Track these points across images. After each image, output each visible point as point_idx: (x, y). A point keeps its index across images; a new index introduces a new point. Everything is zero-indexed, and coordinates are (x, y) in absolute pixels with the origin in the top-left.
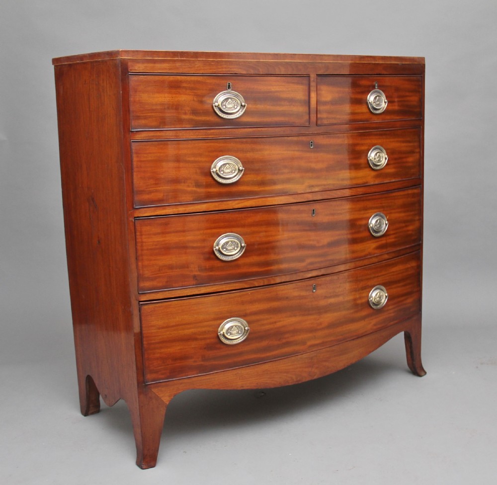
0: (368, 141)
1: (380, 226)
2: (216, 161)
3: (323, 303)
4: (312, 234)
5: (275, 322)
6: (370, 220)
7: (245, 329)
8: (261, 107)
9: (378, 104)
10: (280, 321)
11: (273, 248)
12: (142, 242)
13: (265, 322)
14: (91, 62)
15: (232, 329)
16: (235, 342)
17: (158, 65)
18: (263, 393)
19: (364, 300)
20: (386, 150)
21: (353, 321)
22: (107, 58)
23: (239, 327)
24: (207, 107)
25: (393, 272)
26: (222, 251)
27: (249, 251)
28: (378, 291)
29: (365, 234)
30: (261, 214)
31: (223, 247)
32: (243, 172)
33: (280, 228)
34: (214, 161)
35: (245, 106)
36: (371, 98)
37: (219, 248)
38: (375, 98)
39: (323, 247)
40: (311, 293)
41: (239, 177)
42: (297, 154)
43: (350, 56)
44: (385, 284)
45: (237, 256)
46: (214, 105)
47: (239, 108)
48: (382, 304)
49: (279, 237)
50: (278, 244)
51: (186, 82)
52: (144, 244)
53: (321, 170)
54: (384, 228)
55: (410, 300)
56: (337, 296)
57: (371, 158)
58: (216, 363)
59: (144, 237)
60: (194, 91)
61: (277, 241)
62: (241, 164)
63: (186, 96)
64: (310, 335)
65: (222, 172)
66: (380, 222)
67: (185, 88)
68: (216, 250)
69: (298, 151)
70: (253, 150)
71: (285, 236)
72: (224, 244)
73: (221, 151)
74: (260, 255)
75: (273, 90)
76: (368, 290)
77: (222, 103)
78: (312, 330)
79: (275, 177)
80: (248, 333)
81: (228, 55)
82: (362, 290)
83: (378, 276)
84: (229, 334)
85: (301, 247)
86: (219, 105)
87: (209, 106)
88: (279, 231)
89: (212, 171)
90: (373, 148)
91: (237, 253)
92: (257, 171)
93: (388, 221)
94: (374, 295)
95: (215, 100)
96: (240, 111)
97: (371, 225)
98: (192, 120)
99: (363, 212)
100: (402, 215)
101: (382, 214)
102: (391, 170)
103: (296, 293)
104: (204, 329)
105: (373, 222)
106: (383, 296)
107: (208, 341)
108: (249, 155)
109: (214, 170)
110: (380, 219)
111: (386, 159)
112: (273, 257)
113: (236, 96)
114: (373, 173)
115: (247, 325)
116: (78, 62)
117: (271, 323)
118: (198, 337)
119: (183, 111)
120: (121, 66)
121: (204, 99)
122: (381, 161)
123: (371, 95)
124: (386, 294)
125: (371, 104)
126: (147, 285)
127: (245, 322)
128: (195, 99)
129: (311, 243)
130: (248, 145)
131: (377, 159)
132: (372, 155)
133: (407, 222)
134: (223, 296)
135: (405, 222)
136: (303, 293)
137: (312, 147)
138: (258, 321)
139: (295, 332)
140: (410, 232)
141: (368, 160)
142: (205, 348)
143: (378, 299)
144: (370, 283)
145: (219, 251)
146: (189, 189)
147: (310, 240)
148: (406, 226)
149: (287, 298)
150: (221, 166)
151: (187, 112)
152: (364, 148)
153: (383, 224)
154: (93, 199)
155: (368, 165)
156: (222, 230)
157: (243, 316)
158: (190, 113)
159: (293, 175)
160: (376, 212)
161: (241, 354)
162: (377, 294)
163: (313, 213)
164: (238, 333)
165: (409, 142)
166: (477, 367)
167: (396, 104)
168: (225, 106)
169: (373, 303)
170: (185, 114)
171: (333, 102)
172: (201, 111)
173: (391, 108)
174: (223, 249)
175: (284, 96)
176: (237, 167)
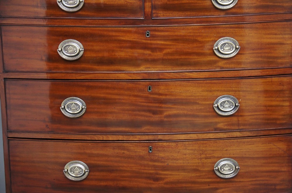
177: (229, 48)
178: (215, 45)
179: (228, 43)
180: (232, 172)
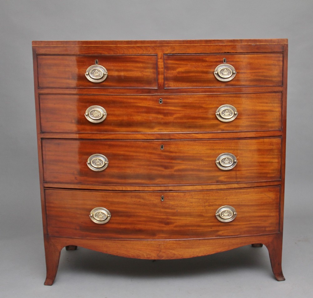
177: (229, 113)
178: (217, 111)
179: (228, 110)
180: (230, 217)
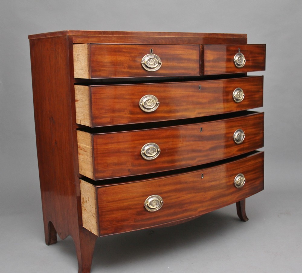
0: (233, 85)
1: (240, 137)
2: (142, 98)
3: (207, 185)
4: (200, 143)
5: (179, 197)
6: (234, 133)
7: (161, 202)
8: (170, 64)
9: (241, 62)
10: (182, 197)
11: (176, 152)
12: (97, 149)
13: (173, 197)
14: (51, 37)
15: (153, 202)
16: (155, 210)
17: (90, 39)
18: (152, 231)
19: (231, 183)
20: (243, 90)
21: (225, 195)
22: (60, 35)
23: (157, 200)
24: (138, 64)
25: (248, 165)
26: (146, 154)
27: (162, 154)
28: (240, 177)
29: (232, 142)
30: (170, 131)
31: (147, 151)
32: (159, 105)
33: (181, 139)
34: (141, 98)
35: (161, 63)
36: (236, 58)
37: (144, 152)
38: (239, 58)
39: (207, 150)
40: (200, 179)
41: (156, 108)
42: (191, 93)
43: (203, 33)
44: (243, 173)
45: (155, 157)
46: (142, 63)
47: (157, 65)
48: (241, 185)
49: (180, 145)
50: (180, 149)
51: (125, 48)
52: (98, 150)
53: (205, 103)
54: (243, 138)
55: (258, 182)
56: (216, 180)
57: (235, 95)
58: (143, 223)
59: (98, 145)
60: (130, 54)
61: (179, 148)
62: (157, 100)
63: (125, 57)
64: (200, 205)
65: (146, 105)
66: (240, 135)
67: (125, 52)
68: (142, 153)
69: (192, 91)
70: (165, 91)
71: (184, 144)
72: (147, 149)
73: (146, 92)
74: (168, 156)
75: (178, 53)
76: (234, 177)
77: (147, 61)
78: (201, 202)
79: (178, 108)
80: (162, 204)
81: (131, 33)
82: (231, 176)
83: (240, 168)
84: (151, 205)
85: (194, 151)
86: (145, 63)
87: (139, 64)
88: (180, 141)
89: (140, 104)
90: (236, 89)
91: (155, 155)
92: (167, 104)
93: (245, 134)
94: (237, 179)
95: (142, 59)
96: (158, 66)
97: (235, 137)
98: (129, 72)
99: (230, 129)
100: (253, 130)
101: (241, 130)
102: (246, 103)
103: (191, 180)
104: (135, 202)
105: (236, 135)
106: (242, 180)
107: (138, 210)
108: (163, 94)
109: (141, 104)
110: (240, 133)
111: (243, 96)
112: (177, 157)
113: (155, 57)
114: (236, 105)
115: (162, 199)
116: (43, 37)
117: (176, 198)
118: (132, 207)
119: (123, 67)
120: (69, 40)
121: (136, 59)
122: (240, 97)
123: (236, 56)
124: (244, 179)
125: (236, 62)
126: (100, 175)
127: (160, 198)
128: (130, 59)
129: (200, 148)
130: (162, 88)
131: (238, 96)
132: (235, 94)
133: (256, 134)
134: (148, 182)
135: (255, 134)
136: (196, 179)
137: (200, 89)
138: (168, 197)
139: (191, 203)
140: (257, 141)
141: (233, 97)
142: (136, 214)
143: (240, 182)
144: (235, 172)
145: (144, 154)
146: (126, 116)
147: (199, 147)
148: (255, 137)
149: (186, 182)
150: (146, 101)
151: (125, 67)
152: (231, 89)
153: (242, 136)
154: (52, 118)
155: (233, 99)
156: (146, 141)
157: (159, 194)
158: (127, 68)
159: (188, 107)
160: (237, 129)
161: (158, 217)
162: (239, 179)
163: (201, 130)
164: (156, 204)
165: (257, 85)
166: (278, 216)
167: (251, 62)
168: (149, 63)
169: (237, 184)
170: (124, 68)
171: (214, 61)
172: (134, 67)
173: (247, 64)
174: (146, 153)
175: (184, 57)
176: (155, 102)
